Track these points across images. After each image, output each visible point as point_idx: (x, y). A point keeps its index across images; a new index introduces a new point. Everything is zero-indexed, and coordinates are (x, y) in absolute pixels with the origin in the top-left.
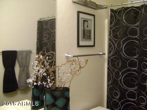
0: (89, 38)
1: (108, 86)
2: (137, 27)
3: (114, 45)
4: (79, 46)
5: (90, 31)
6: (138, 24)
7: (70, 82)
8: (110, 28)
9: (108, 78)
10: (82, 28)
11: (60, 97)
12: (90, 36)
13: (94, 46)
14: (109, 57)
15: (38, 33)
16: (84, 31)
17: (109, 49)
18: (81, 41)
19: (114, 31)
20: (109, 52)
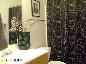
0: (37, 12)
1: (48, 37)
2: (60, 7)
3: (49, 16)
4: (32, 16)
5: (38, 9)
6: (60, 6)
7: (30, 29)
8: (47, 9)
9: (47, 33)
10: (34, 7)
11: (25, 36)
12: (38, 12)
13: (40, 17)
14: (47, 23)
15: (9, 14)
16: (35, 9)
17: (47, 19)
18: (34, 13)
19: (49, 10)
20: (47, 20)
